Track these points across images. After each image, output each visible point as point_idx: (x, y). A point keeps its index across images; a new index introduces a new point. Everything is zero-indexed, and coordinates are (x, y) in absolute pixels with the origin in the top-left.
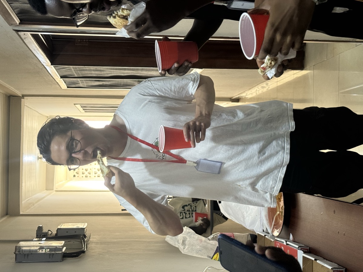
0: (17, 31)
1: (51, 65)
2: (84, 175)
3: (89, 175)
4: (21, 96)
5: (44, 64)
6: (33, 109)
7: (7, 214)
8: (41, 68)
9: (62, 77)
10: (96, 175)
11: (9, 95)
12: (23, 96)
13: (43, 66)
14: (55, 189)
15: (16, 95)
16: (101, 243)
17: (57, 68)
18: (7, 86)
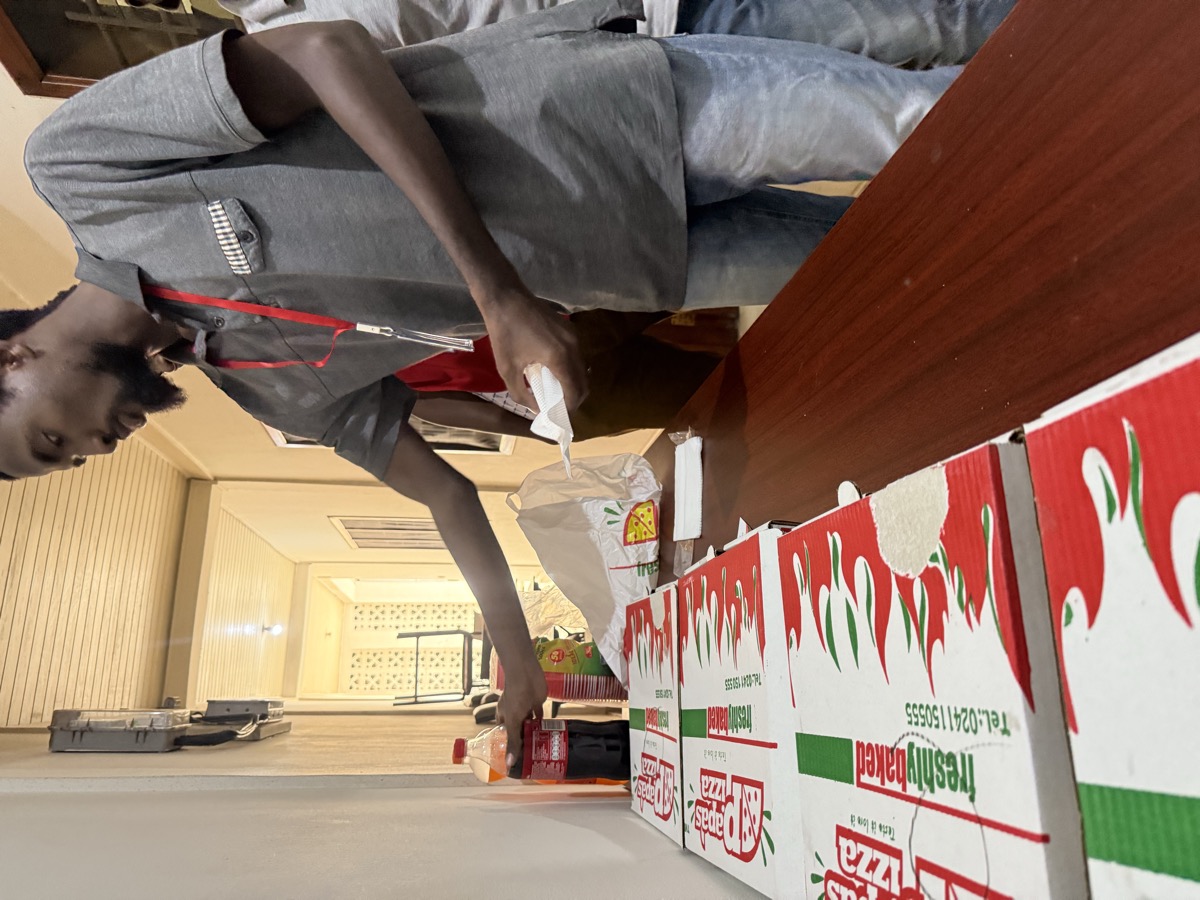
2: (368, 686)
3: (376, 686)
4: (210, 477)
10: (390, 686)
11: (188, 476)
15: (203, 476)
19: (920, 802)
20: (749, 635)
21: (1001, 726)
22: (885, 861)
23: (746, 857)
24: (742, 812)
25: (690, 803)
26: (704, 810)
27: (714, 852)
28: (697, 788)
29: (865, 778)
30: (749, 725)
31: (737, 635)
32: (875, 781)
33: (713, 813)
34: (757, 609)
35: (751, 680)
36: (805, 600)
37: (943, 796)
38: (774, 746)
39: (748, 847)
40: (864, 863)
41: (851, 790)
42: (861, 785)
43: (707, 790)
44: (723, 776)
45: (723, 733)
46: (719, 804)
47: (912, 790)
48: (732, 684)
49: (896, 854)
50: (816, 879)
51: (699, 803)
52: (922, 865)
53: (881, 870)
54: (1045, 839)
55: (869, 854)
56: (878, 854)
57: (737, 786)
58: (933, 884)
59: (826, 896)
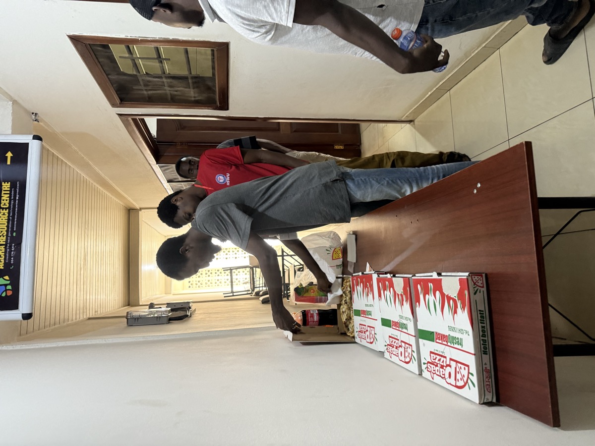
0: (120, 115)
1: (157, 164)
2: (197, 286)
3: (201, 286)
4: (139, 208)
5: (150, 162)
6: (152, 226)
7: (129, 305)
8: (149, 169)
9: (169, 181)
10: (207, 285)
11: (129, 208)
12: (141, 209)
13: (150, 167)
14: (172, 293)
15: (136, 208)
16: (204, 314)
17: (163, 168)
18: (126, 196)
19: (401, 331)
20: (370, 296)
21: (410, 320)
22: (397, 341)
23: (371, 343)
24: (370, 333)
25: (357, 332)
26: (361, 333)
27: (364, 343)
28: (359, 328)
29: (393, 327)
30: (371, 315)
31: (368, 295)
32: (395, 328)
33: (363, 334)
34: (372, 290)
35: (371, 305)
36: (382, 292)
37: (404, 330)
38: (376, 320)
39: (372, 341)
40: (393, 342)
41: (391, 329)
42: (393, 328)
44: (365, 326)
45: (365, 316)
46: (365, 332)
47: (400, 329)
48: (367, 305)
49: (398, 340)
50: (385, 346)
51: (359, 331)
52: (402, 341)
53: (396, 343)
54: (415, 336)
55: (394, 340)
56: (396, 340)
57: (369, 328)
58: (403, 344)
59: (387, 349)
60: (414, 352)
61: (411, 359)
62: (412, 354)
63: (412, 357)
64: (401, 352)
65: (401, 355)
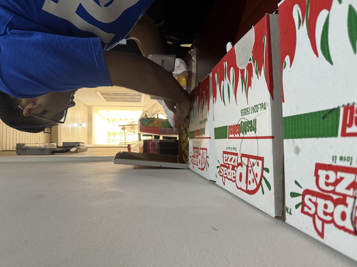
3: (116, 142)
19: (243, 138)
21: (264, 107)
22: (234, 157)
23: (203, 169)
24: (202, 157)
25: (191, 157)
27: (196, 169)
29: (230, 136)
30: (205, 133)
31: (203, 107)
32: (232, 136)
33: (196, 159)
35: (206, 120)
36: (218, 87)
39: (203, 166)
40: (229, 159)
41: (227, 140)
42: (230, 138)
43: (194, 153)
44: (198, 148)
45: (199, 137)
46: (197, 156)
47: (241, 135)
48: (201, 122)
49: (236, 154)
50: (218, 167)
52: (243, 155)
53: (233, 160)
54: (272, 137)
55: (230, 156)
56: (232, 156)
57: (201, 150)
58: (245, 160)
59: (220, 171)
60: (267, 170)
61: (259, 185)
62: (262, 176)
63: (263, 182)
64: (241, 174)
65: (241, 180)
